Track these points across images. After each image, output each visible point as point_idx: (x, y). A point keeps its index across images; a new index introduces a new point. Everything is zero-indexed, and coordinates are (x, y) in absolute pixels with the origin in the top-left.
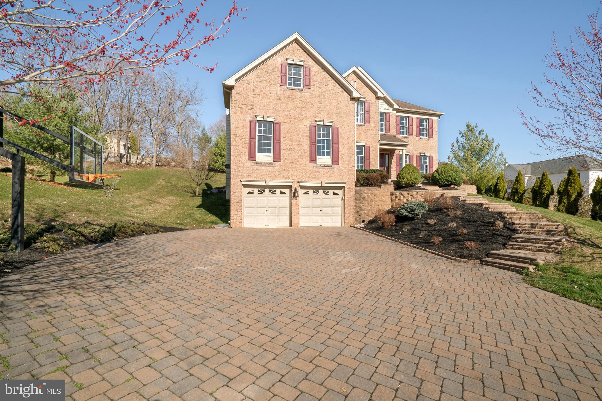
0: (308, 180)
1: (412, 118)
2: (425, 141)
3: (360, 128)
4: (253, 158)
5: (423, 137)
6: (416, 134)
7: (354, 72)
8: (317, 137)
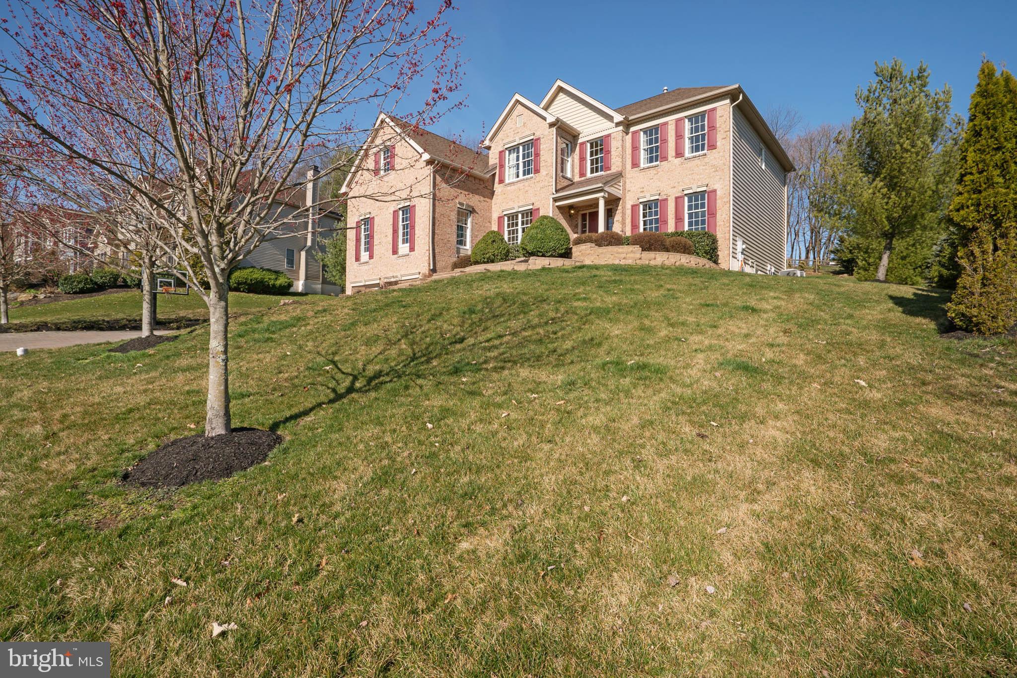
0: (391, 274)
1: (666, 124)
2: (697, 161)
3: (526, 184)
4: (358, 259)
5: (694, 154)
6: (674, 154)
7: (517, 101)
8: (401, 223)
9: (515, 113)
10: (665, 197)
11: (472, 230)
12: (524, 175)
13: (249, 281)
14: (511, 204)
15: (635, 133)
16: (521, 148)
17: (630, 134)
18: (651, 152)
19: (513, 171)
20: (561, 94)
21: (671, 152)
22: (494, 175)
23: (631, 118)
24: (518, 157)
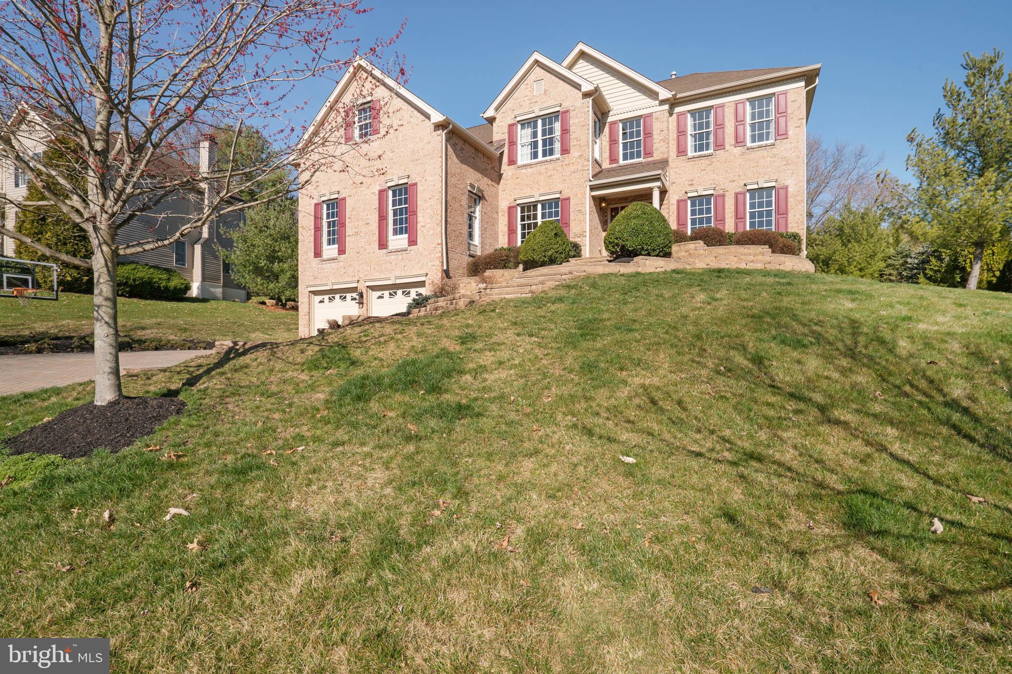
0: (377, 276)
1: (722, 106)
2: (763, 152)
3: (550, 166)
4: (318, 254)
5: (757, 144)
6: (733, 142)
7: (536, 62)
8: (390, 207)
9: (532, 77)
10: (721, 192)
11: (482, 221)
12: (544, 155)
13: (131, 282)
14: (528, 192)
15: (679, 115)
16: (540, 122)
17: (674, 116)
18: (701, 139)
19: (528, 150)
20: (581, 61)
21: (729, 139)
22: (502, 154)
23: (679, 96)
24: (535, 135)
